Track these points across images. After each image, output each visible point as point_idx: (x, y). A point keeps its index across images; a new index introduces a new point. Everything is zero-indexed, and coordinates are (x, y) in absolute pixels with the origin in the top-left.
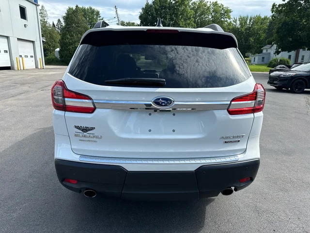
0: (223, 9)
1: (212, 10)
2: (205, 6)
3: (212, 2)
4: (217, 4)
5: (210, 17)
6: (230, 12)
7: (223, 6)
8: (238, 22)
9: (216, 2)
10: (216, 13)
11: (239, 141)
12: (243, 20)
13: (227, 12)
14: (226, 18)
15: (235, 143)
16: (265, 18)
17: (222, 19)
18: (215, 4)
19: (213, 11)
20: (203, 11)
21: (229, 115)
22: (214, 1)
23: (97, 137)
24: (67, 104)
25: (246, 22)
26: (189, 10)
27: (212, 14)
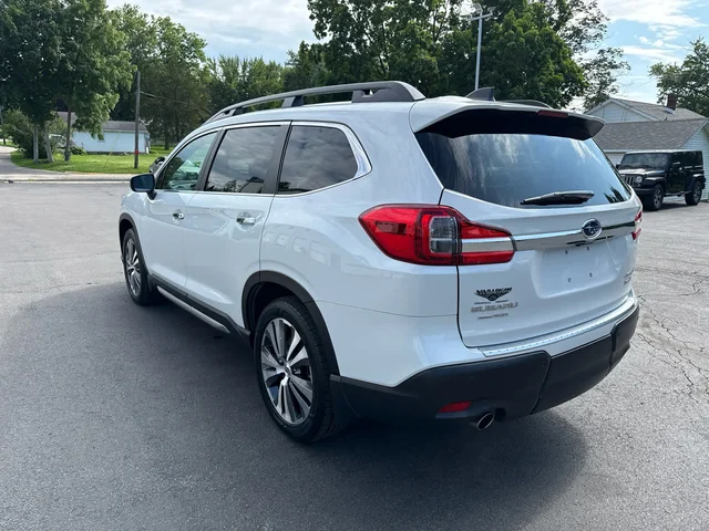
0: (185, 36)
1: (158, 35)
2: (143, 24)
3: (156, 17)
4: (171, 24)
5: (158, 51)
6: (203, 45)
7: (184, 29)
8: (220, 70)
9: (167, 20)
10: (171, 44)
12: (230, 66)
13: (196, 45)
14: (194, 57)
16: (272, 66)
17: (187, 60)
18: (166, 23)
19: (163, 39)
20: (140, 36)
22: (163, 17)
23: (511, 306)
24: (465, 250)
25: (236, 71)
26: (115, 31)
27: (159, 44)
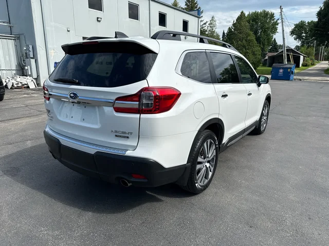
11: (128, 137)
15: (123, 139)
21: (114, 112)
